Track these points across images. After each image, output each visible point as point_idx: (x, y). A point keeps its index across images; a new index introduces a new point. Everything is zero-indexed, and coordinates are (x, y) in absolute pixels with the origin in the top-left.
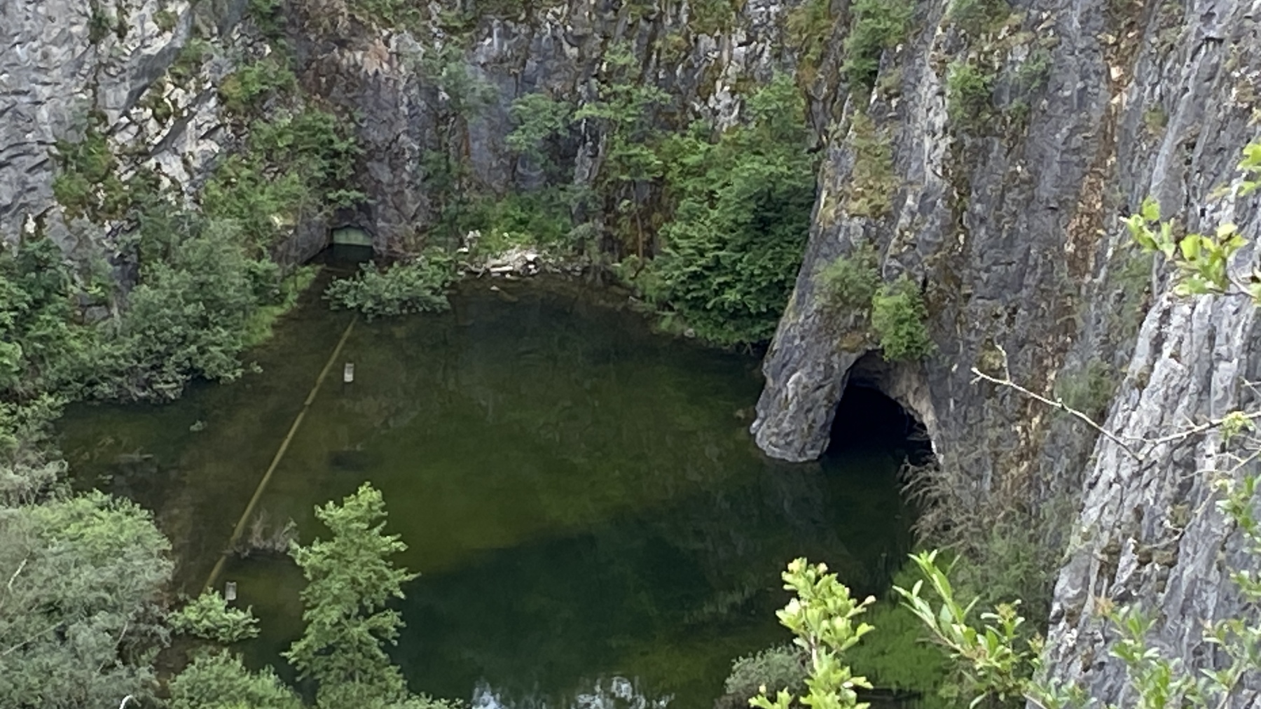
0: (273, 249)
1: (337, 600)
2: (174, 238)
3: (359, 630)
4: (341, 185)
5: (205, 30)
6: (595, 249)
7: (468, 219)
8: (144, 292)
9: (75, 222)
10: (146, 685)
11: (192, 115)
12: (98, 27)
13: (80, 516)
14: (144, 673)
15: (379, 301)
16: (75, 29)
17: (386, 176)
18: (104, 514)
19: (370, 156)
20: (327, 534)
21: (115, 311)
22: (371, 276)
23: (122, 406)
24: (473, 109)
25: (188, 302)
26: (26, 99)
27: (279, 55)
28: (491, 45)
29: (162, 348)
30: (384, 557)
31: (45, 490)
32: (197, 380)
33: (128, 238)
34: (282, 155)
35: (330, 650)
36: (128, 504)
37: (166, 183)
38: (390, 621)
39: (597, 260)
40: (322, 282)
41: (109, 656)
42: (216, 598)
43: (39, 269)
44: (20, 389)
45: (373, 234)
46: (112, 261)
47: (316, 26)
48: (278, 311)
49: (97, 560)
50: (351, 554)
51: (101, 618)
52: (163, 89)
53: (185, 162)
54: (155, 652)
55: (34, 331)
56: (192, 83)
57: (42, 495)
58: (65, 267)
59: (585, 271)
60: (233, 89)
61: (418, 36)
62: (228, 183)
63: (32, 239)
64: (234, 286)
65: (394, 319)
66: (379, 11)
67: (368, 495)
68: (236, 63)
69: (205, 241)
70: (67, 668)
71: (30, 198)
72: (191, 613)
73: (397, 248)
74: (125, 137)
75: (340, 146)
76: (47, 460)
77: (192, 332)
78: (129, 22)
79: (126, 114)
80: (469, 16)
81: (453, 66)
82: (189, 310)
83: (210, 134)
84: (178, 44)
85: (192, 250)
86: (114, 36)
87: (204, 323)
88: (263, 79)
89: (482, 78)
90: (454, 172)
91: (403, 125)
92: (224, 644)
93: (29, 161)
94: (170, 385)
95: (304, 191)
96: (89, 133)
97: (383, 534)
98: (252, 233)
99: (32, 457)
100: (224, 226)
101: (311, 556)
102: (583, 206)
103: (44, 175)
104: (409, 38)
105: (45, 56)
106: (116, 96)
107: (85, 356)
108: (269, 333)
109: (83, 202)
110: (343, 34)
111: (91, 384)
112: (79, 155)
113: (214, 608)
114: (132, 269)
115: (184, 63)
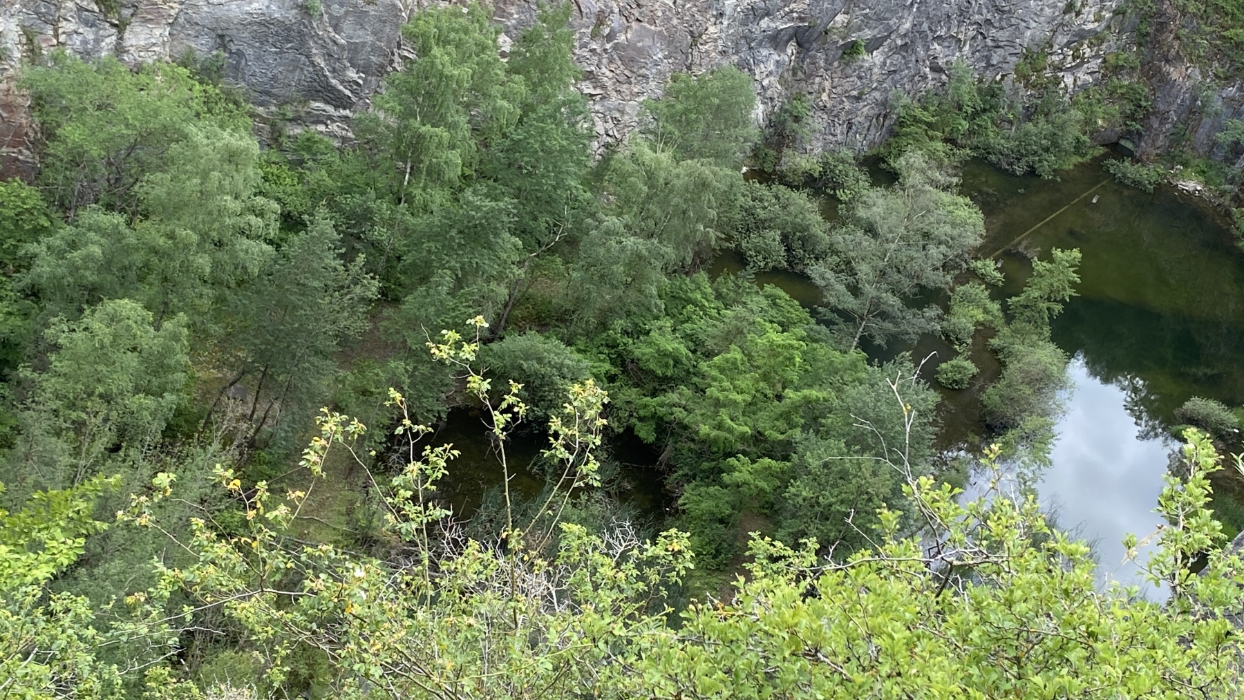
0: (1092, 133)
1: (1040, 289)
2: (1054, 110)
3: (1043, 305)
4: (1134, 120)
5: (1113, 29)
6: (1228, 197)
7: (1180, 159)
8: (1029, 126)
9: (1017, 84)
10: (947, 283)
11: (1088, 62)
12: (1070, 8)
13: (956, 204)
14: (948, 278)
15: (1124, 175)
16: (1059, 4)
17: (1156, 125)
18: (966, 208)
19: (1154, 114)
20: (1051, 260)
21: (1014, 128)
22: (1126, 164)
23: (996, 167)
24: (1209, 115)
25: (1045, 138)
26: (1024, 24)
27: (1138, 54)
28: (1231, 91)
29: (1024, 152)
30: (1069, 281)
31: (948, 187)
32: (1032, 172)
33: (1035, 101)
34: (1116, 96)
35: (1026, 307)
36: (977, 209)
37: (1062, 85)
38: (1058, 308)
39: (1227, 203)
40: (1105, 156)
41: (939, 264)
42: (992, 263)
43: (992, 96)
44: (959, 141)
45: (1137, 146)
46: (1023, 107)
47: (1160, 48)
48: (1080, 160)
49: (953, 225)
50: (1056, 273)
51: (943, 248)
52: (1082, 45)
53: (1075, 80)
54: (957, 272)
55: (977, 121)
56: (1095, 49)
57: (946, 188)
58: (1004, 101)
59: (1219, 205)
60: (1111, 59)
61: (1202, 73)
62: (1088, 97)
63: (996, 83)
64: (1067, 141)
65: (1127, 186)
66: (1190, 54)
67: (1076, 254)
68: (1118, 48)
69: (1065, 117)
70: (920, 261)
71: (1005, 66)
72: (979, 264)
73: (1144, 158)
74: (1056, 58)
75: (1143, 103)
76: (955, 175)
77: (1040, 152)
78: (1083, 11)
79: (1062, 49)
80: (1228, 74)
81: (1210, 92)
82: (1043, 142)
83: (1090, 73)
84: (1098, 30)
85: (1059, 118)
86: (1074, 14)
87: (1047, 150)
88: (1126, 60)
89: (1220, 103)
90: (1186, 137)
91: (1174, 107)
92: (986, 283)
93: (1012, 50)
94: (1019, 169)
95: (1118, 115)
96: (1042, 50)
97: (1074, 272)
98: (1087, 122)
99: (950, 171)
100: (1076, 114)
101: (1039, 266)
102: (1234, 177)
103: (1014, 59)
104: (1197, 71)
105: (1042, 10)
106: (1062, 39)
107: (992, 141)
108: (1071, 167)
109: (1026, 78)
110: (1170, 57)
111: (989, 153)
112: (1033, 57)
113: (989, 267)
114: (1030, 114)
115: (1097, 39)
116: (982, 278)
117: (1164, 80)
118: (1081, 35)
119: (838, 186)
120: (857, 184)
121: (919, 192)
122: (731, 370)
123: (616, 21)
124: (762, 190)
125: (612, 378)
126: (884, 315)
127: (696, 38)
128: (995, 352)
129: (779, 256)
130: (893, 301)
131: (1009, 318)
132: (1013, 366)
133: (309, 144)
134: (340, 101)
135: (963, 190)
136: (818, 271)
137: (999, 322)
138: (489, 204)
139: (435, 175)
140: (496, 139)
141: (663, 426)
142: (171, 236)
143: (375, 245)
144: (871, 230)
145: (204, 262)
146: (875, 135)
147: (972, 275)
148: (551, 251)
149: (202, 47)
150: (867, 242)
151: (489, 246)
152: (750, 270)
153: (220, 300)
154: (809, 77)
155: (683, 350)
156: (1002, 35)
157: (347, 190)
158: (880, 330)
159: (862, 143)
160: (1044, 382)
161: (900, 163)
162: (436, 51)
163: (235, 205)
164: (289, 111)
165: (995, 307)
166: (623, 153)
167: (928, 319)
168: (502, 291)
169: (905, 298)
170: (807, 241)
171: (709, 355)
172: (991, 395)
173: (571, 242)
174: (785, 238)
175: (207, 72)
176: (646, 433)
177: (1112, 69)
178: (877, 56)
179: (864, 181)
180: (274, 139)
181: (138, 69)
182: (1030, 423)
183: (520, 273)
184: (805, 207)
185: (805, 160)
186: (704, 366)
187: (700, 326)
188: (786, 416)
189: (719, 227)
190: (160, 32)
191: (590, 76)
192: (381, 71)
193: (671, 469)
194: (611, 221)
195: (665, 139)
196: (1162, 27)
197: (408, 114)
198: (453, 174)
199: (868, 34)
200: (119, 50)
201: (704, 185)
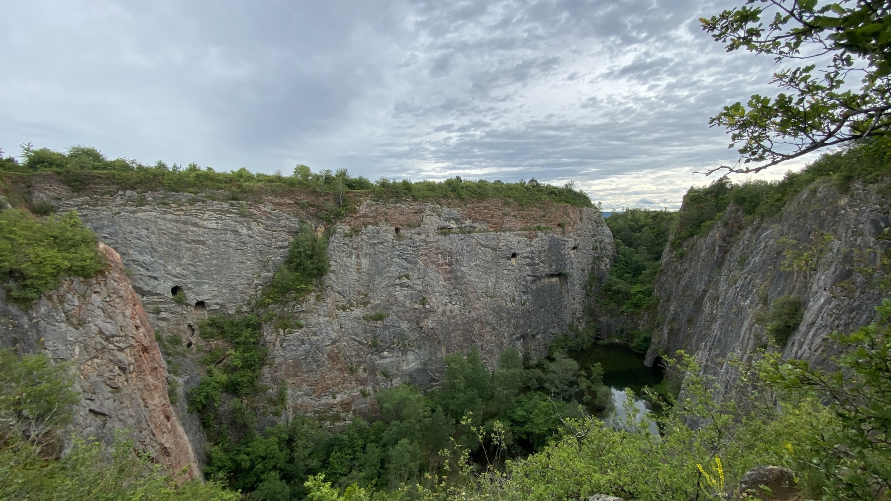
0: (590, 337)
1: (596, 374)
2: (580, 335)
3: (598, 377)
4: (598, 331)
5: (584, 315)
6: (626, 341)
7: (611, 336)
8: (577, 340)
9: (570, 332)
11: (582, 323)
13: (570, 361)
14: (575, 378)
15: (601, 343)
17: (603, 331)
18: (572, 361)
19: (601, 329)
20: (594, 366)
21: (574, 341)
22: (601, 341)
23: (574, 350)
24: (612, 325)
26: (566, 320)
27: (592, 318)
29: (578, 345)
30: (601, 370)
31: (566, 358)
33: (575, 334)
34: (592, 328)
35: (595, 379)
36: (574, 360)
37: (579, 329)
38: (602, 377)
40: (596, 341)
41: (572, 375)
43: (566, 336)
44: (564, 347)
45: (601, 336)
46: (574, 336)
47: (596, 315)
48: (591, 343)
49: (571, 365)
50: (597, 369)
51: (571, 371)
52: (579, 320)
53: (581, 327)
54: (577, 376)
56: (582, 320)
58: (569, 336)
59: (625, 343)
60: (587, 321)
62: (586, 330)
63: (566, 333)
66: (602, 315)
68: (587, 318)
69: (583, 335)
70: (568, 376)
71: (566, 329)
72: (580, 372)
73: (604, 338)
74: (575, 324)
75: (598, 327)
76: (566, 355)
78: (576, 313)
79: (576, 322)
81: (610, 321)
82: (581, 342)
83: (584, 325)
84: (581, 316)
86: (575, 315)
87: (583, 343)
88: (590, 320)
89: (613, 322)
90: (610, 331)
91: (604, 326)
92: (584, 376)
95: (594, 331)
96: (572, 323)
97: (601, 367)
98: (588, 335)
100: (585, 334)
101: (593, 369)
102: (624, 336)
103: (567, 327)
104: (605, 317)
105: (568, 316)
107: (571, 345)
109: (571, 330)
110: (598, 316)
111: (571, 348)
112: (571, 326)
113: (583, 372)
114: (576, 337)
115: (582, 318)
116: (582, 375)
117: (600, 321)
118: (578, 318)
119: (543, 365)
120: (547, 363)
121: (560, 361)
122: (537, 415)
123: (485, 346)
124: (527, 371)
125: (512, 426)
126: (565, 391)
127: (502, 344)
128: (593, 392)
129: (537, 385)
130: (566, 387)
131: (593, 383)
132: (599, 394)
133: (433, 393)
134: (436, 381)
135: (570, 357)
136: (547, 385)
137: (591, 384)
138: (472, 393)
139: (460, 391)
140: (470, 378)
141: (528, 434)
142: (410, 423)
143: (452, 411)
144: (554, 372)
145: (418, 426)
146: (546, 352)
147: (580, 376)
148: (489, 400)
149: (407, 379)
150: (554, 375)
151: (475, 403)
152: (532, 390)
153: (423, 435)
154: (527, 344)
155: (525, 413)
156: (563, 323)
157: (442, 400)
158: (566, 394)
159: (545, 354)
160: (608, 395)
161: (554, 356)
162: (452, 364)
163: (421, 411)
164: (427, 386)
165: (588, 381)
166: (496, 372)
167: (575, 389)
168: (481, 412)
169: (568, 385)
170: (542, 379)
171: (531, 413)
172: (597, 402)
173: (492, 396)
174: (537, 380)
175: (409, 384)
176: (524, 437)
177: (588, 323)
178: (539, 336)
179: (548, 362)
180: (426, 394)
181: (396, 388)
182: (608, 406)
183: (484, 407)
184: (538, 372)
185: (534, 361)
186: (531, 416)
187: (527, 406)
188: (554, 422)
189: (521, 382)
190: (399, 379)
191: (484, 358)
192: (443, 372)
193: (533, 444)
194: (499, 389)
195: (504, 366)
196: (594, 311)
197: (450, 379)
198: (463, 389)
199: (536, 332)
200: (392, 385)
201: (515, 374)
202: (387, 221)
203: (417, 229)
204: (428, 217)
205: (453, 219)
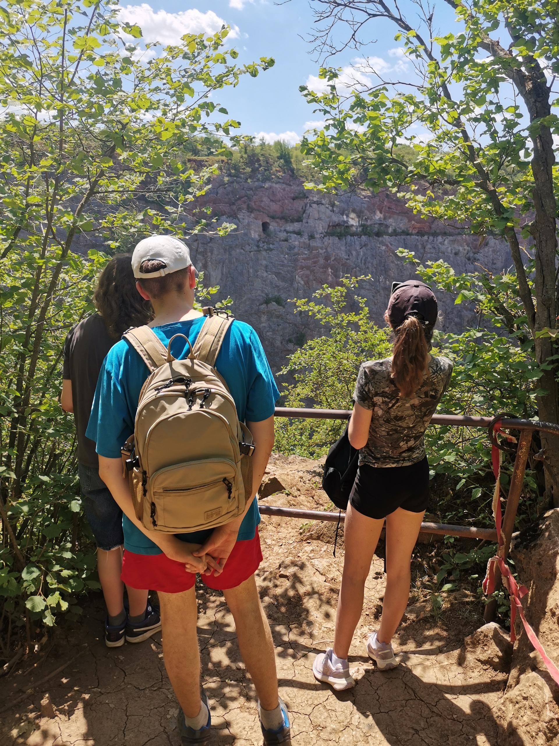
202: (250, 210)
203: (296, 226)
204: (314, 206)
205: (354, 211)
